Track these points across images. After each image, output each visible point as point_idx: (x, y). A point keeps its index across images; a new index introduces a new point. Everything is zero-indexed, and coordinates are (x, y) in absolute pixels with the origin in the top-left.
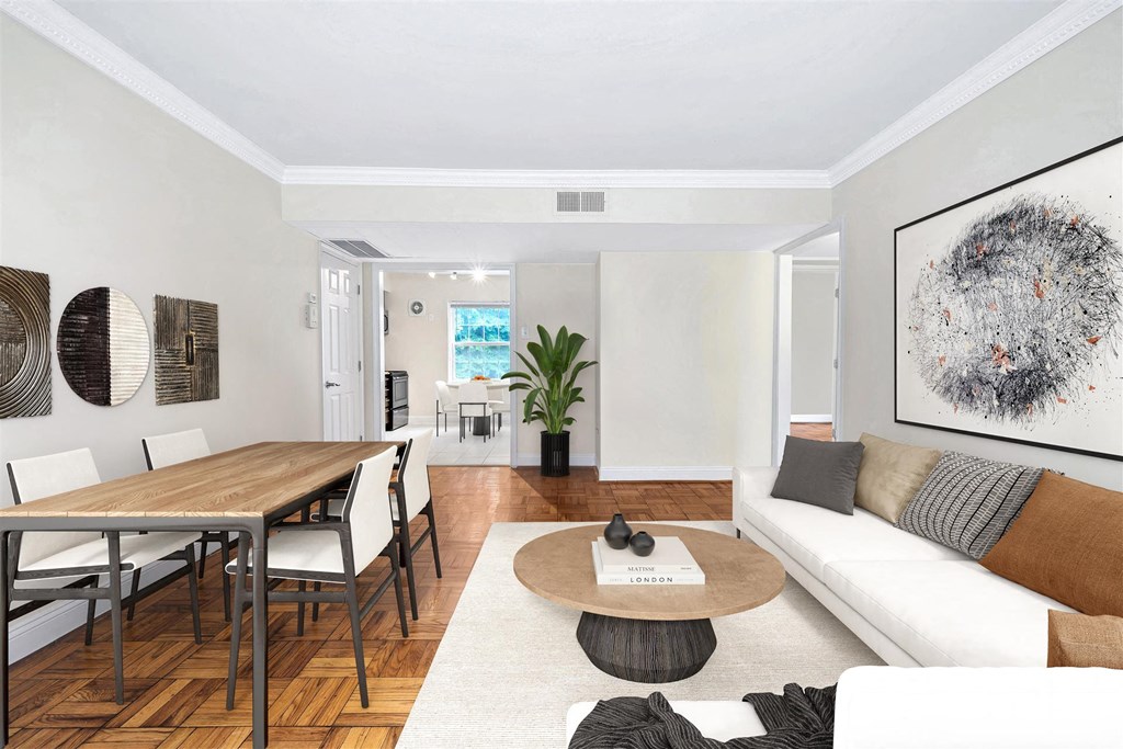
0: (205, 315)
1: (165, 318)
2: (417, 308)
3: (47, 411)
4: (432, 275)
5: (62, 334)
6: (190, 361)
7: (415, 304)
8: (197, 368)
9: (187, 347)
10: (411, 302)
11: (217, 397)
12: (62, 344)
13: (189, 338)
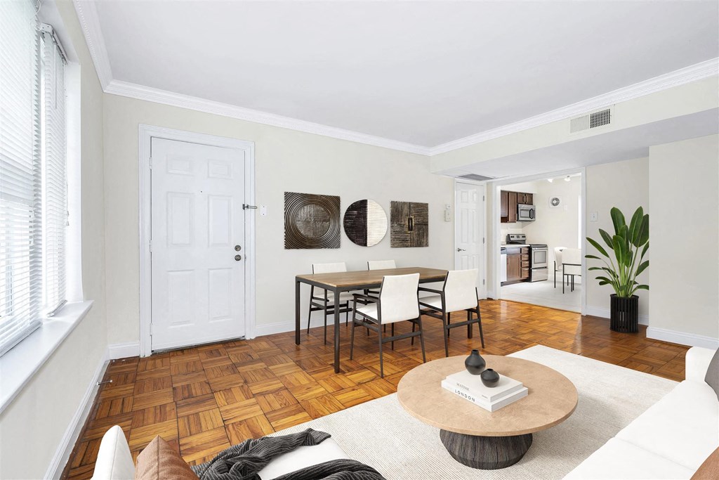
0: (421, 209)
1: (396, 211)
2: (556, 202)
3: (339, 247)
4: (550, 180)
5: (345, 218)
6: (410, 229)
7: (553, 200)
8: (414, 232)
9: (409, 223)
10: (551, 198)
11: (427, 245)
12: (345, 222)
13: (410, 220)
